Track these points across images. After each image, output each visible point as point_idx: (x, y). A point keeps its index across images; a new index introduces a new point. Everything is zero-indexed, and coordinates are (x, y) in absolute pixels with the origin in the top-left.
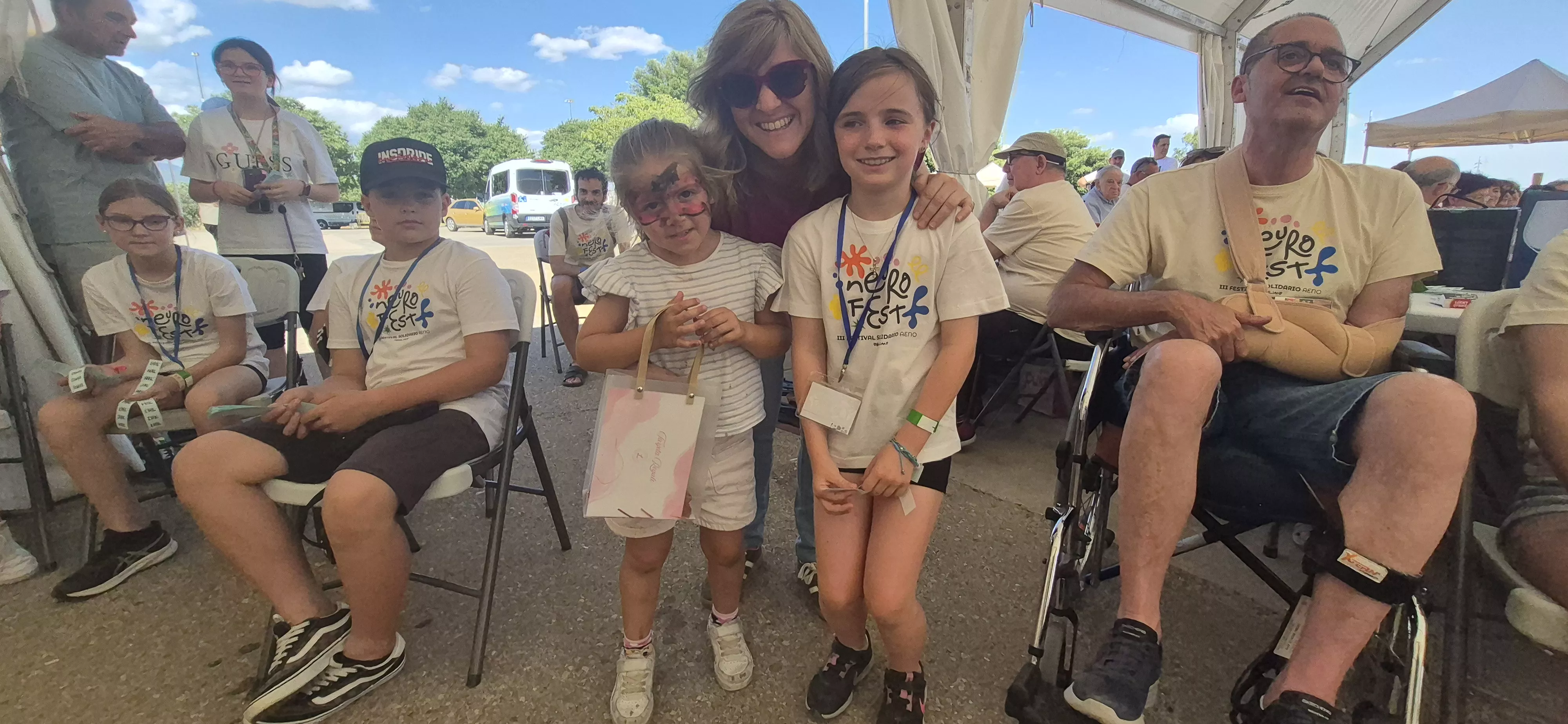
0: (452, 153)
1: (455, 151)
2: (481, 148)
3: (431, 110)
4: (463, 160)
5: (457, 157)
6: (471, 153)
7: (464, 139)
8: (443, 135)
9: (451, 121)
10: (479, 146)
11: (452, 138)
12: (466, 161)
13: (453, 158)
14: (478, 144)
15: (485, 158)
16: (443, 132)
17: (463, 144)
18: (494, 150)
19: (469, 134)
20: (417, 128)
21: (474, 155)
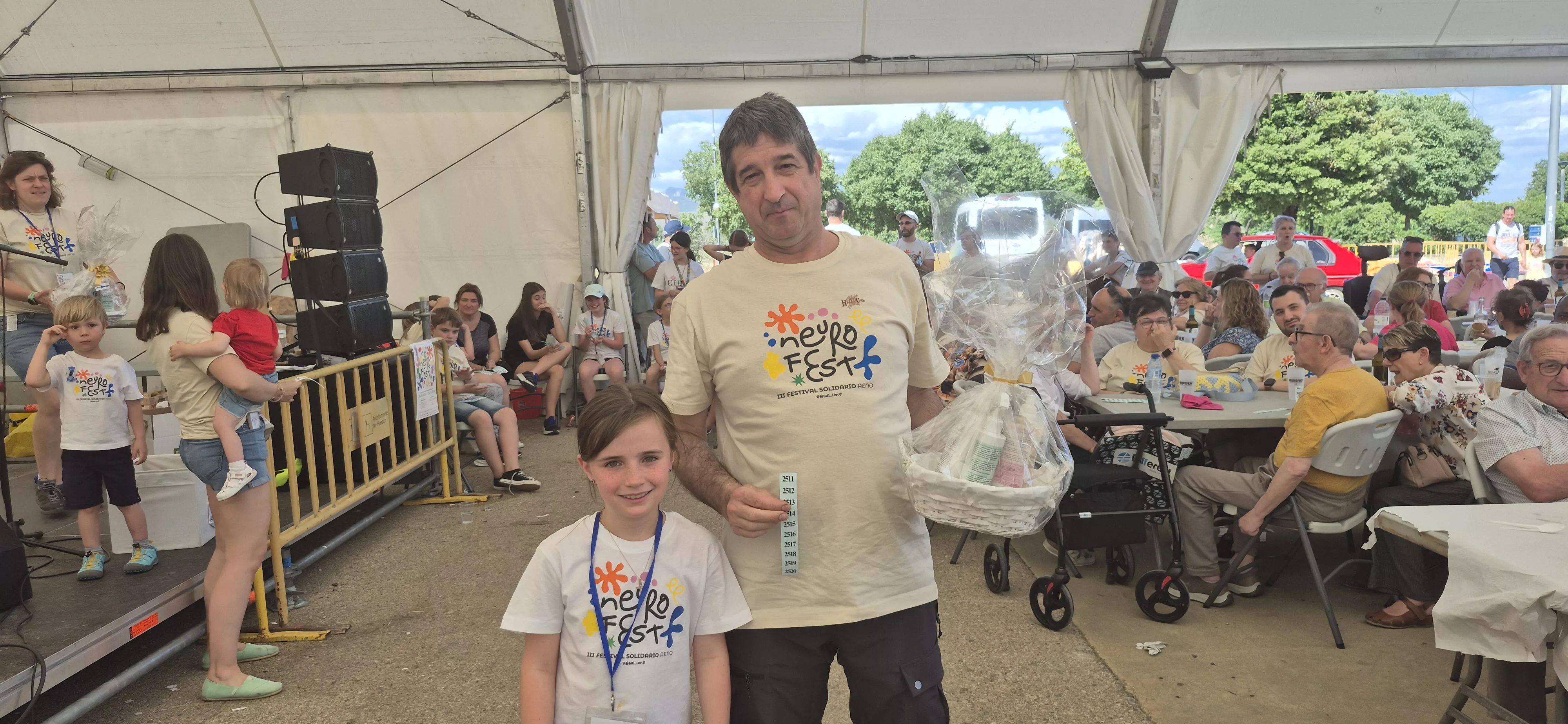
0: (946, 177)
1: (949, 174)
2: (981, 167)
3: (930, 123)
4: (957, 185)
5: (952, 182)
6: (969, 175)
7: (962, 158)
8: (939, 155)
9: (950, 136)
10: (980, 164)
11: (948, 158)
12: (963, 185)
13: (947, 183)
14: (977, 162)
15: (984, 180)
16: (939, 151)
17: (961, 163)
18: (997, 168)
19: (968, 151)
20: (909, 147)
21: (972, 177)
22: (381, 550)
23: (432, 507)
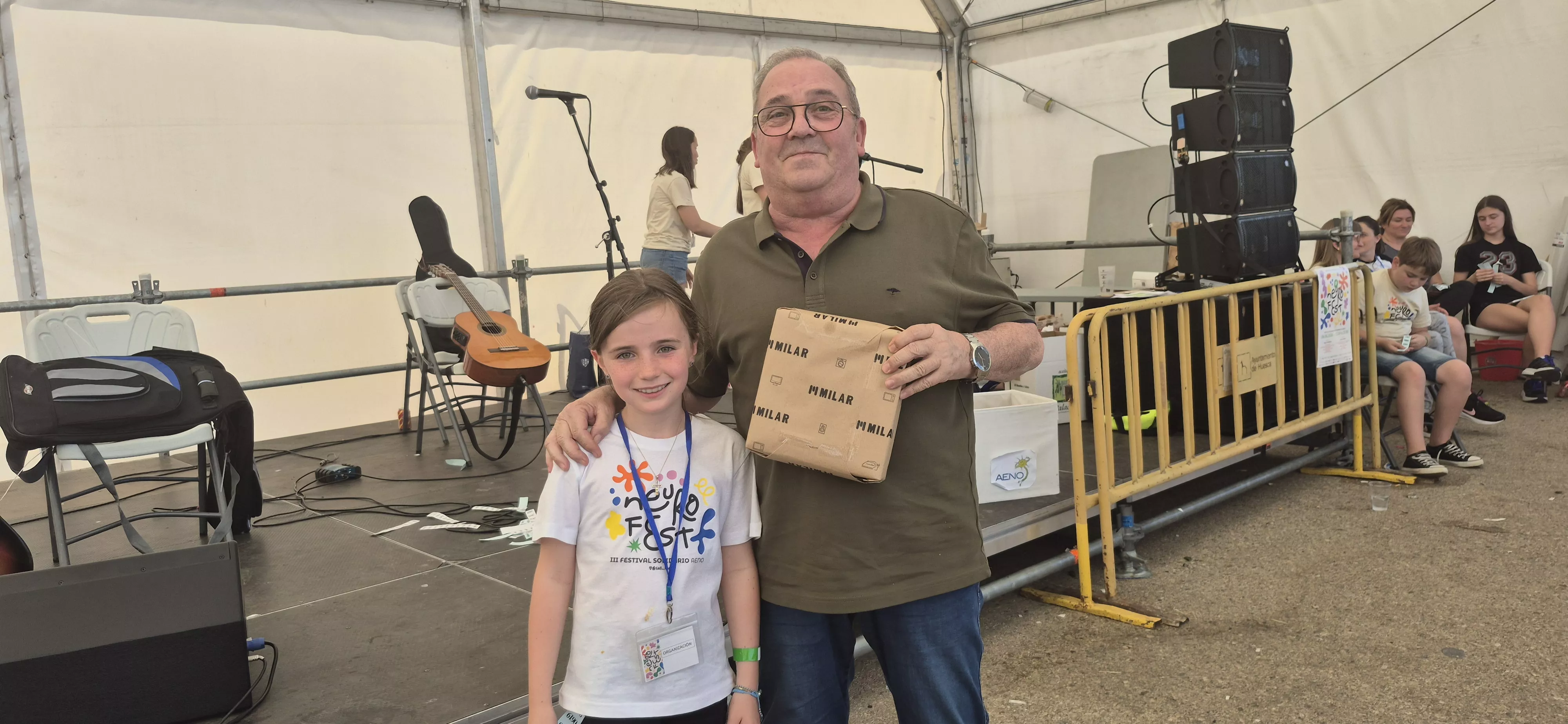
22: (1256, 525)
23: (1338, 480)
